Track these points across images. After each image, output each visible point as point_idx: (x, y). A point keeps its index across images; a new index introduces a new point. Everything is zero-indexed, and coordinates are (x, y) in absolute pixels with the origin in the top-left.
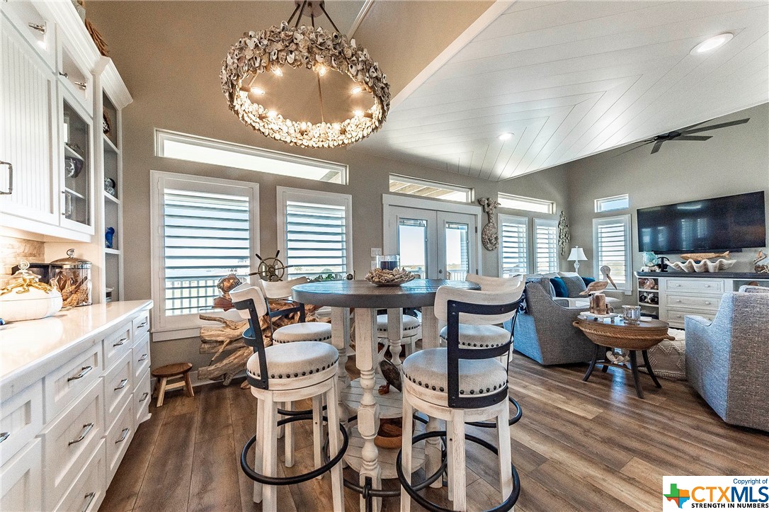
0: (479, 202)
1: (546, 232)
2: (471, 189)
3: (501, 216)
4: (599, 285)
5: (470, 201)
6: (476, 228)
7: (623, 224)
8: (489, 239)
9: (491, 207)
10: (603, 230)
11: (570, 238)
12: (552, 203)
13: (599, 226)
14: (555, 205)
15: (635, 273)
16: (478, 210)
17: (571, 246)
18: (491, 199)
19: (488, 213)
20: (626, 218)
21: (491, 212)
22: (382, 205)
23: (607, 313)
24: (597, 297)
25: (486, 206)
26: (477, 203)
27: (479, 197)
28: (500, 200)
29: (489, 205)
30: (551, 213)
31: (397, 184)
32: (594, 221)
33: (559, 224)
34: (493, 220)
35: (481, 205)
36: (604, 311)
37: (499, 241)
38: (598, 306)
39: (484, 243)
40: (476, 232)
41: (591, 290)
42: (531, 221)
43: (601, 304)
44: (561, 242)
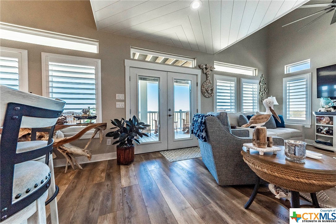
0: (199, 67)
1: (252, 87)
2: (195, 59)
3: (216, 76)
4: (260, 117)
5: (194, 67)
6: (197, 83)
7: (305, 80)
8: (206, 90)
9: (208, 70)
10: (291, 85)
11: (268, 91)
12: (256, 70)
13: (287, 83)
14: (257, 71)
15: (314, 113)
16: (199, 72)
17: (268, 95)
18: (208, 65)
19: (206, 73)
20: (308, 75)
21: (208, 73)
22: (125, 66)
23: (269, 146)
24: (258, 130)
25: (204, 70)
26: (198, 67)
27: (199, 64)
28: (215, 66)
29: (206, 69)
30: (255, 75)
31: (136, 53)
32: (284, 79)
33: (260, 82)
34: (209, 78)
35: (201, 69)
36: (264, 144)
37: (214, 92)
38: (258, 139)
39: (202, 93)
40: (197, 85)
41: (252, 123)
42: (239, 80)
43: (261, 137)
44: (261, 94)
